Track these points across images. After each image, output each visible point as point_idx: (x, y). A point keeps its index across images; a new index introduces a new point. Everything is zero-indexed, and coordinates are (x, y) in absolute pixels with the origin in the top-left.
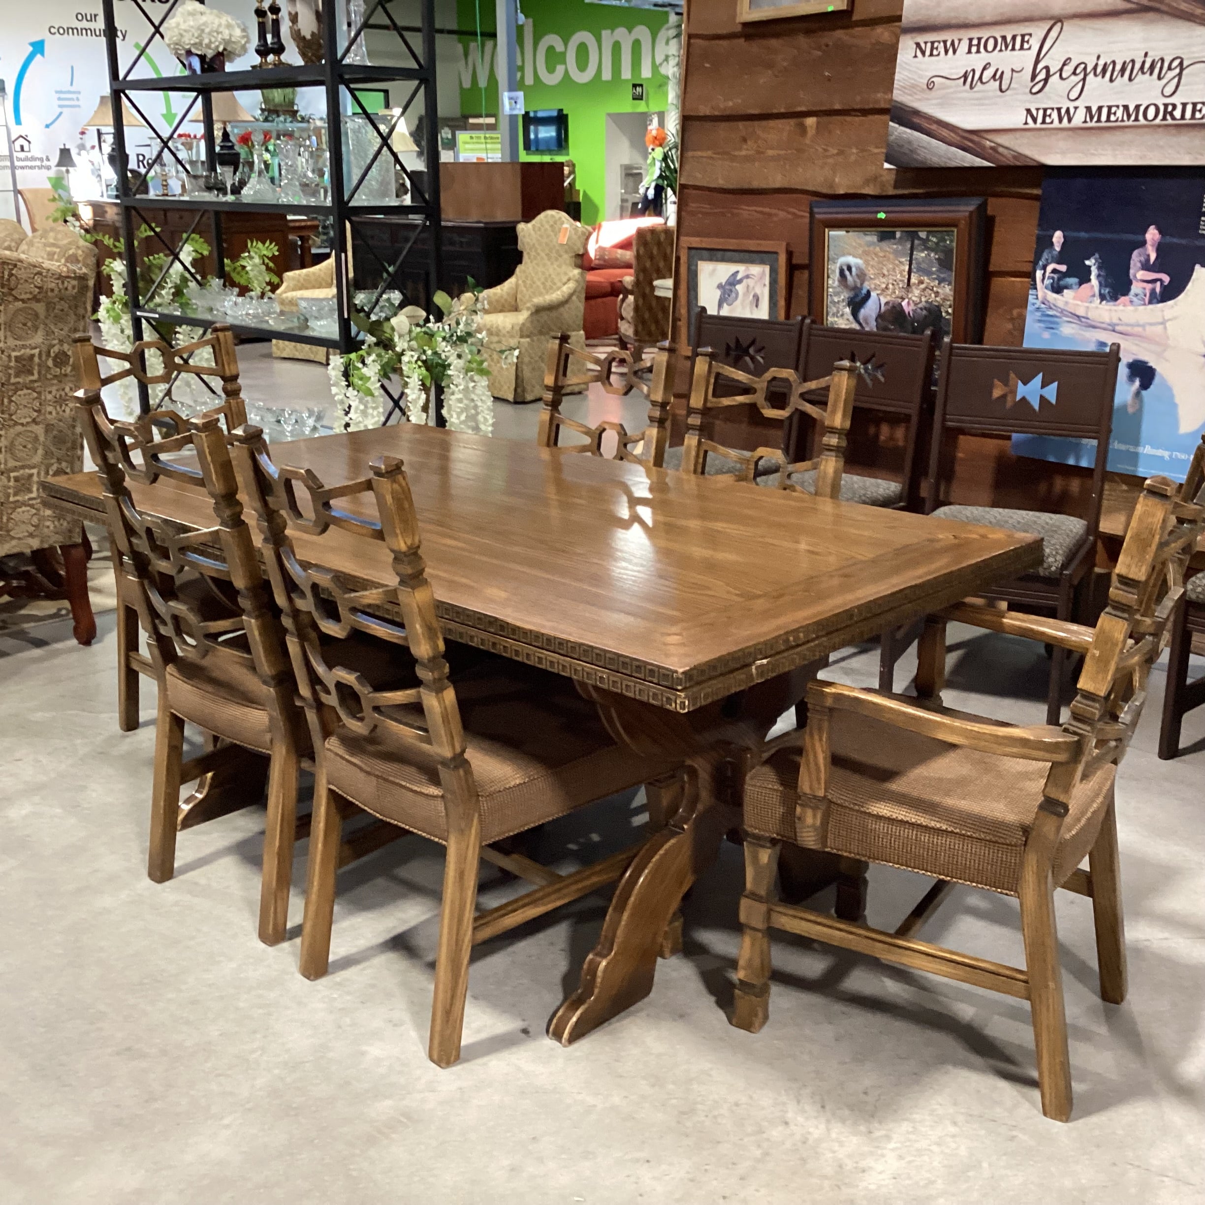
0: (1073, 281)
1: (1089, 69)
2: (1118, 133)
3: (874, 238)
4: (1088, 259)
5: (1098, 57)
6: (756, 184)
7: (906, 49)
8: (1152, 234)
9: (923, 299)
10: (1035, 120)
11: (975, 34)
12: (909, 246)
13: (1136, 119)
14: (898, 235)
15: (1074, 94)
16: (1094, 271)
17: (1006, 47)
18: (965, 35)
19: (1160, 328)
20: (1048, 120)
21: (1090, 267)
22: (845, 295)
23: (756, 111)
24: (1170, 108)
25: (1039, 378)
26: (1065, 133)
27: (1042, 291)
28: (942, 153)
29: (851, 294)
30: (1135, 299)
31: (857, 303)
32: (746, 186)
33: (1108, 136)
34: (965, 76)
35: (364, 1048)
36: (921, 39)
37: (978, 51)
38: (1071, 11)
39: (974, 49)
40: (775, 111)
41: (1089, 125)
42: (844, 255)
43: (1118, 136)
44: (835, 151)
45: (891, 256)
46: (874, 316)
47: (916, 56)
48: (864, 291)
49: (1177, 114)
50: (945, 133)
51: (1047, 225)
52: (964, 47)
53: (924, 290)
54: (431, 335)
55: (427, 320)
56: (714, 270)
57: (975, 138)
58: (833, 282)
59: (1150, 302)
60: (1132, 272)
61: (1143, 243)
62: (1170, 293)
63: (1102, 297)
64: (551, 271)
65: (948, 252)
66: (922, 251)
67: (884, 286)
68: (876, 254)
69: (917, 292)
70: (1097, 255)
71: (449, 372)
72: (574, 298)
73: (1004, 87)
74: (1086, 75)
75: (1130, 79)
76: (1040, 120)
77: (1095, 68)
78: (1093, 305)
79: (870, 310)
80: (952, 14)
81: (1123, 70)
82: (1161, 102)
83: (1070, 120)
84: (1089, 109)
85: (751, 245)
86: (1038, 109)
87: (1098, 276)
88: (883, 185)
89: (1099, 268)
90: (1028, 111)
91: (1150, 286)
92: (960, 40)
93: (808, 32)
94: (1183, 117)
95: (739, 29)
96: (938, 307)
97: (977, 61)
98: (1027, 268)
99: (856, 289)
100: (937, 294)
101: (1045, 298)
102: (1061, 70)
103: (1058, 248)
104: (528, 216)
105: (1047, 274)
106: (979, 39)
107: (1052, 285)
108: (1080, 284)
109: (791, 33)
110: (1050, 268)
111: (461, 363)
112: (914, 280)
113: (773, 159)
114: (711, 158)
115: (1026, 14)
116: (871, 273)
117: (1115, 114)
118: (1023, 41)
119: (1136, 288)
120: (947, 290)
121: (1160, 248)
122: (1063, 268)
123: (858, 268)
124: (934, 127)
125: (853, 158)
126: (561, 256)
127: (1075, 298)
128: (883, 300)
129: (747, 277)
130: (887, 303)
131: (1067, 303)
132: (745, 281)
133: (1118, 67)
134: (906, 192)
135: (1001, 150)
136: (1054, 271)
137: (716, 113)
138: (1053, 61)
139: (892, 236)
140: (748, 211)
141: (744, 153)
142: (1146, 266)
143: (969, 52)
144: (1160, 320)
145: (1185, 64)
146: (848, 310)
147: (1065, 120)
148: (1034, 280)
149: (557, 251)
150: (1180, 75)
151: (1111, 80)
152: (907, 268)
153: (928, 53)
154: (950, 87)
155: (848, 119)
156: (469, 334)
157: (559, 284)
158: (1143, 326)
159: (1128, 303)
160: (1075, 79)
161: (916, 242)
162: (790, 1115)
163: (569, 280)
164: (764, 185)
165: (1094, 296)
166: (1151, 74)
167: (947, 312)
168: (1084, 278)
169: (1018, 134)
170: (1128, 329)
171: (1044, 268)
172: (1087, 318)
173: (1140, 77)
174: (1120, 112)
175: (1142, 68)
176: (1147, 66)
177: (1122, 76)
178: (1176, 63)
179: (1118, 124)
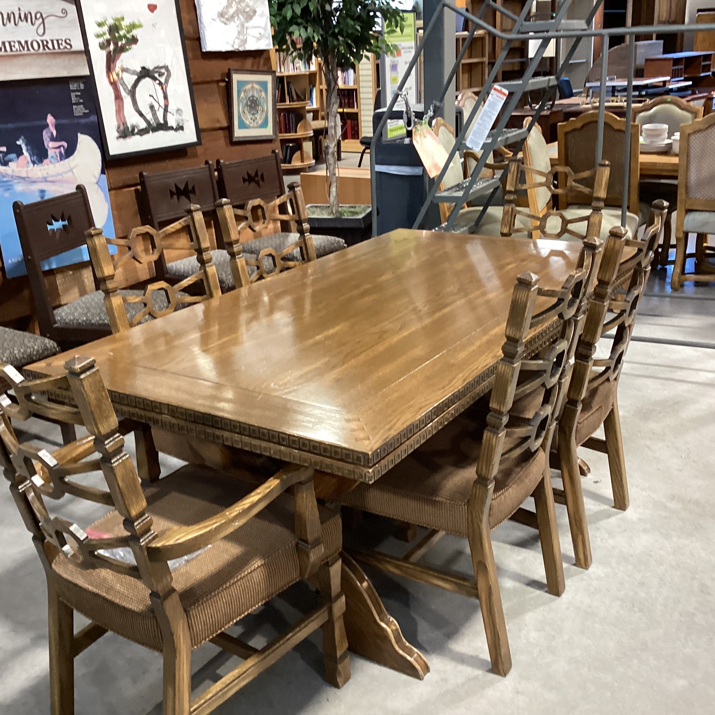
0: (13, 156)
2: (21, 58)
4: (18, 140)
8: (50, 119)
13: (28, 49)
16: (24, 147)
19: (70, 174)
21: (20, 146)
24: (45, 43)
30: (52, 160)
33: (15, 61)
43: (21, 61)
49: (50, 45)
59: (61, 160)
60: (46, 144)
61: (47, 126)
63: (34, 163)
70: (22, 137)
75: (15, 24)
78: (30, 169)
81: (9, 19)
82: (39, 39)
87: (27, 150)
89: (26, 145)
91: (57, 151)
94: (54, 48)
108: (18, 156)
117: (14, 46)
119: (51, 153)
121: (57, 127)
122: (4, 149)
127: (17, 167)
131: (13, 171)
133: (5, 16)
142: (53, 139)
144: (69, 169)
145: (44, 16)
150: (43, 22)
151: (4, 25)
158: (61, 175)
165: (28, 163)
166: (27, 21)
168: (20, 153)
170: (54, 179)
172: (29, 177)
173: (21, 24)
174: (17, 45)
175: (20, 17)
176: (23, 16)
177: (10, 21)
178: (38, 15)
179: (18, 53)
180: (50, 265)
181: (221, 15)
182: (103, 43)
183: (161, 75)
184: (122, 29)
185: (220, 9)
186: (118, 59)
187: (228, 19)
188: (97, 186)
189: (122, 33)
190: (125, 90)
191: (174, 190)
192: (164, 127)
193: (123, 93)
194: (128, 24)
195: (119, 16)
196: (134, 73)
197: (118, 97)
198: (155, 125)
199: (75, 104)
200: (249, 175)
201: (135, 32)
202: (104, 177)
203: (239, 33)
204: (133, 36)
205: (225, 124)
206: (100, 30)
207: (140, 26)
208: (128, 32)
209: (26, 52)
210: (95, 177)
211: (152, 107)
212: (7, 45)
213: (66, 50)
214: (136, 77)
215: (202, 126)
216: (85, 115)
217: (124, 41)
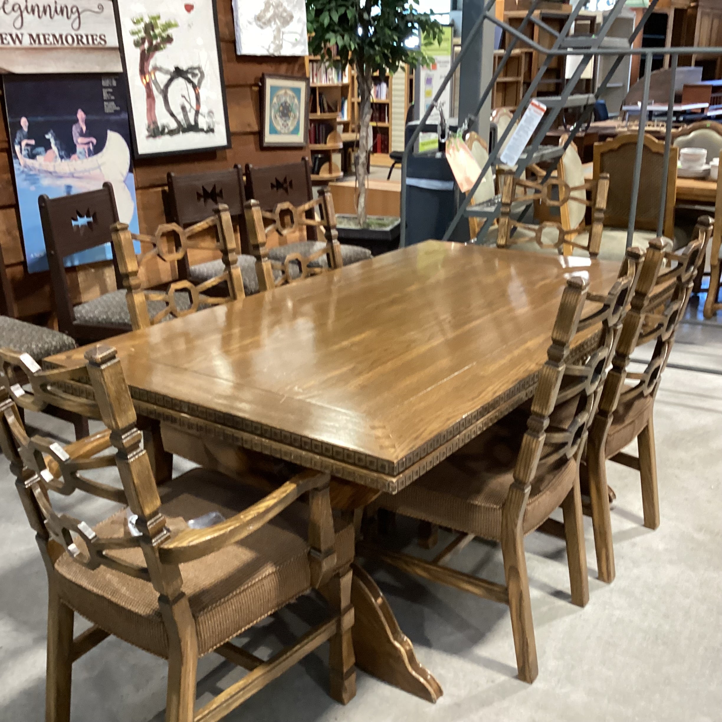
0: (41, 149)
1: (22, 8)
2: (54, 52)
8: (81, 115)
13: (62, 43)
15: (18, 25)
16: (53, 142)
19: (98, 171)
20: (4, 41)
21: (49, 140)
24: (79, 37)
26: (18, 52)
27: (22, 159)
30: (80, 156)
33: (49, 54)
41: (34, 46)
43: (54, 54)
49: (85, 40)
51: (14, 114)
59: (89, 155)
60: (75, 139)
61: (77, 121)
63: (62, 157)
74: (21, 12)
75: (51, 17)
77: (26, 8)
78: (57, 163)
81: (45, 11)
82: (73, 33)
83: (21, 42)
84: (31, 36)
87: (56, 144)
89: (55, 140)
91: (86, 147)
94: (88, 43)
101: (24, 164)
103: (25, 129)
105: (24, 148)
107: (28, 154)
108: (46, 150)
110: (24, 143)
117: (48, 39)
119: (79, 149)
121: (87, 123)
122: (32, 142)
127: (45, 160)
131: (40, 165)
133: (41, 9)
136: (27, 145)
142: (82, 135)
144: (97, 165)
145: (80, 10)
147: (17, 42)
148: (15, 152)
150: (79, 17)
151: (39, 17)
158: (89, 171)
159: (77, 158)
160: (15, 14)
165: (56, 157)
166: (63, 15)
170: (81, 175)
171: (20, 144)
172: (55, 172)
173: (56, 17)
174: (51, 38)
175: (56, 10)
176: (59, 10)
177: (45, 14)
178: (74, 10)
179: (53, 46)
180: (72, 262)
181: (258, 18)
182: (138, 42)
183: (194, 75)
184: (157, 27)
185: (257, 13)
186: (152, 56)
187: (264, 23)
188: (123, 184)
189: (157, 31)
190: (157, 89)
191: (201, 192)
192: (194, 128)
193: (155, 92)
194: (164, 23)
195: (155, 15)
196: (167, 72)
197: (150, 96)
198: (185, 126)
199: (106, 101)
200: (277, 181)
201: (170, 31)
202: (132, 175)
203: (275, 38)
204: (168, 36)
205: (256, 128)
206: (135, 28)
207: (176, 25)
208: (164, 31)
209: (60, 45)
211: (183, 108)
212: (42, 38)
213: (100, 46)
214: (168, 77)
215: (232, 129)
216: (116, 113)
217: (159, 40)
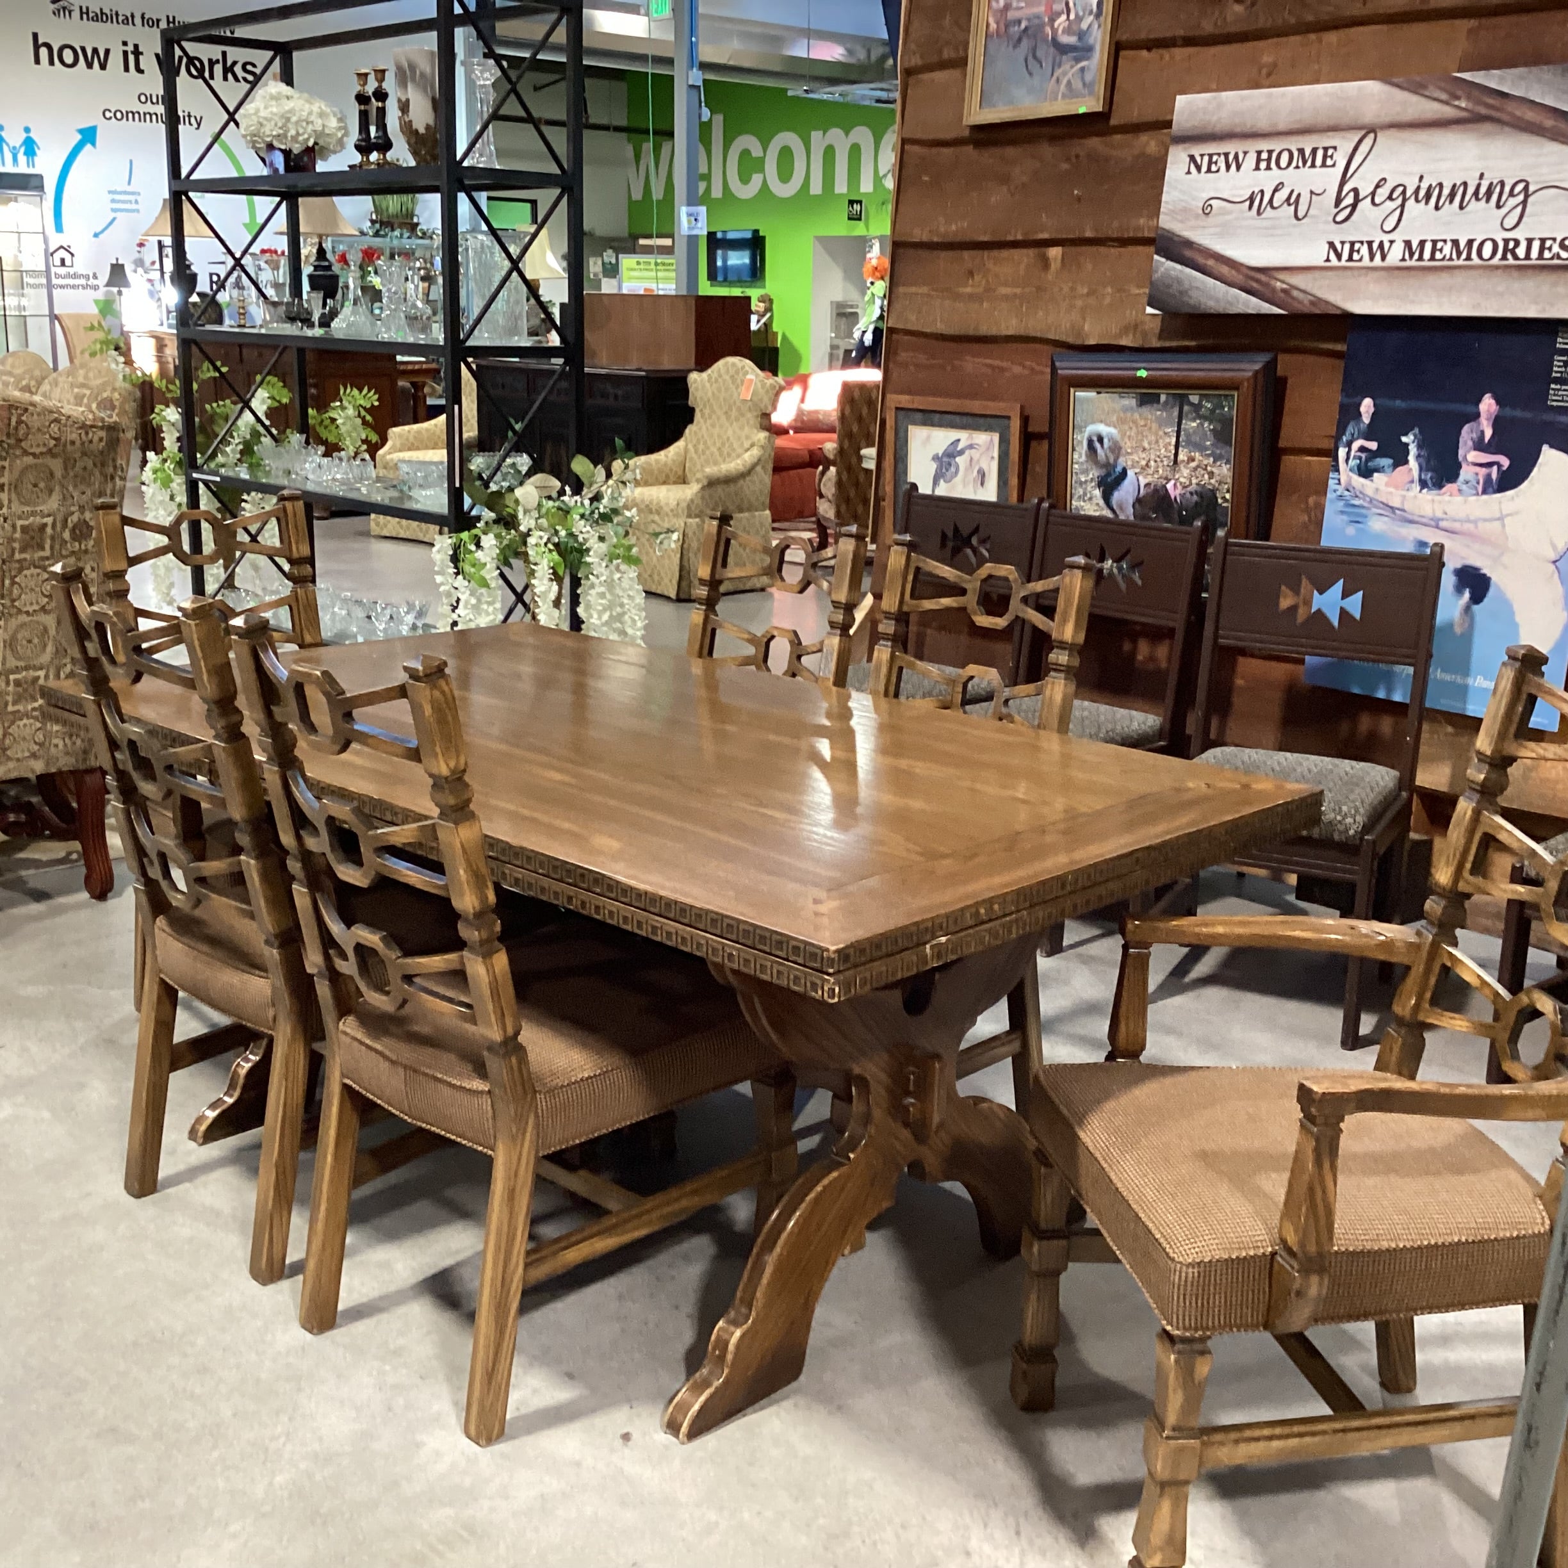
0: (1386, 462)
1: (1409, 193)
2: (1445, 275)
3: (1133, 402)
4: (1406, 434)
5: (1421, 178)
6: (984, 330)
7: (1177, 162)
8: (1488, 405)
9: (1194, 481)
10: (1339, 256)
11: (1264, 145)
12: (1176, 413)
13: (1469, 258)
14: (1163, 398)
15: (1390, 224)
16: (1413, 450)
17: (1305, 163)
18: (1253, 146)
19: (1497, 524)
20: (1356, 256)
21: (1407, 445)
22: (1094, 473)
23: (985, 238)
24: (1511, 245)
25: (1339, 586)
26: (1376, 274)
27: (1346, 474)
28: (1220, 295)
29: (1103, 472)
30: (1464, 487)
31: (1110, 483)
32: (971, 332)
33: (1432, 278)
34: (1251, 199)
35: (419, 1437)
36: (1197, 150)
37: (1268, 168)
38: (1387, 119)
39: (1263, 165)
40: (1010, 238)
41: (1408, 263)
42: (1093, 422)
43: (1445, 279)
44: (1085, 291)
45: (1154, 426)
46: (1131, 502)
47: (1189, 172)
48: (1119, 469)
49: (1521, 252)
50: (1225, 270)
51: (1353, 391)
52: (1250, 162)
53: (1195, 469)
54: (566, 511)
55: (562, 493)
56: (928, 438)
57: (1263, 278)
58: (1079, 456)
59: (1484, 492)
60: (1461, 452)
61: (1477, 415)
62: (1510, 480)
63: (1423, 484)
64: (730, 433)
65: (1226, 422)
66: (1194, 420)
67: (1144, 463)
68: (1135, 422)
69: (1186, 472)
70: (1416, 430)
71: (588, 559)
72: (759, 469)
73: (1301, 214)
74: (1404, 200)
75: (1461, 207)
76: (1345, 256)
77: (1417, 192)
78: (1411, 494)
79: (1125, 494)
80: (1237, 120)
81: (1452, 195)
82: (1500, 236)
83: (1383, 258)
84: (1408, 244)
85: (976, 406)
86: (1343, 243)
87: (1418, 457)
88: (1145, 334)
89: (1419, 447)
90: (1331, 245)
91: (1484, 471)
92: (1245, 153)
93: (1053, 139)
94: (1528, 256)
95: (967, 133)
96: (1213, 492)
97: (1267, 180)
98: (1327, 444)
99: (1109, 467)
100: (1211, 475)
101: (1349, 482)
102: (1373, 194)
103: (1366, 419)
104: (703, 364)
105: (1353, 453)
106: (1270, 152)
107: (1359, 467)
108: (1396, 465)
109: (1030, 140)
110: (1356, 445)
111: (603, 547)
112: (1182, 456)
113: (1006, 298)
114: (929, 295)
115: (1332, 123)
116: (1127, 445)
117: (1441, 250)
118: (1325, 157)
119: (1466, 472)
120: (1224, 471)
121: (1498, 423)
122: (1373, 445)
123: (1111, 439)
124: (1211, 262)
125: (1107, 300)
126: (743, 415)
127: (1387, 485)
128: (1143, 481)
129: (971, 447)
130: (1147, 485)
131: (1377, 490)
132: (967, 452)
133: (1446, 191)
134: (1174, 344)
135: (1295, 293)
136: (1362, 449)
137: (935, 239)
138: (1363, 182)
139: (1155, 399)
140: (973, 364)
141: (968, 290)
142: (1479, 446)
143: (1257, 168)
144: (1498, 515)
145: (1532, 188)
146: (1097, 493)
147: (1378, 257)
148: (1336, 459)
149: (739, 409)
150: (1524, 203)
151: (1437, 208)
152: (1174, 440)
153: (1204, 168)
154: (1230, 213)
155: (1102, 249)
156: (615, 511)
157: (739, 451)
158: (1475, 522)
159: (1455, 492)
160: (1391, 205)
161: (1186, 408)
162: (974, 1544)
163: (752, 445)
164: (994, 331)
165: (1412, 482)
166: (1488, 201)
167: (1225, 496)
168: (1401, 459)
169: (1317, 274)
170: (1456, 526)
171: (1349, 445)
172: (1403, 510)
173: (1474, 205)
174: (1447, 248)
175: (1476, 193)
176: (1483, 190)
177: (1451, 202)
178: (1521, 188)
179: (1445, 263)
199: (1557, 381)
209: (1462, 262)
210: (1554, 547)
212: (1428, 247)
213: (1556, 262)
